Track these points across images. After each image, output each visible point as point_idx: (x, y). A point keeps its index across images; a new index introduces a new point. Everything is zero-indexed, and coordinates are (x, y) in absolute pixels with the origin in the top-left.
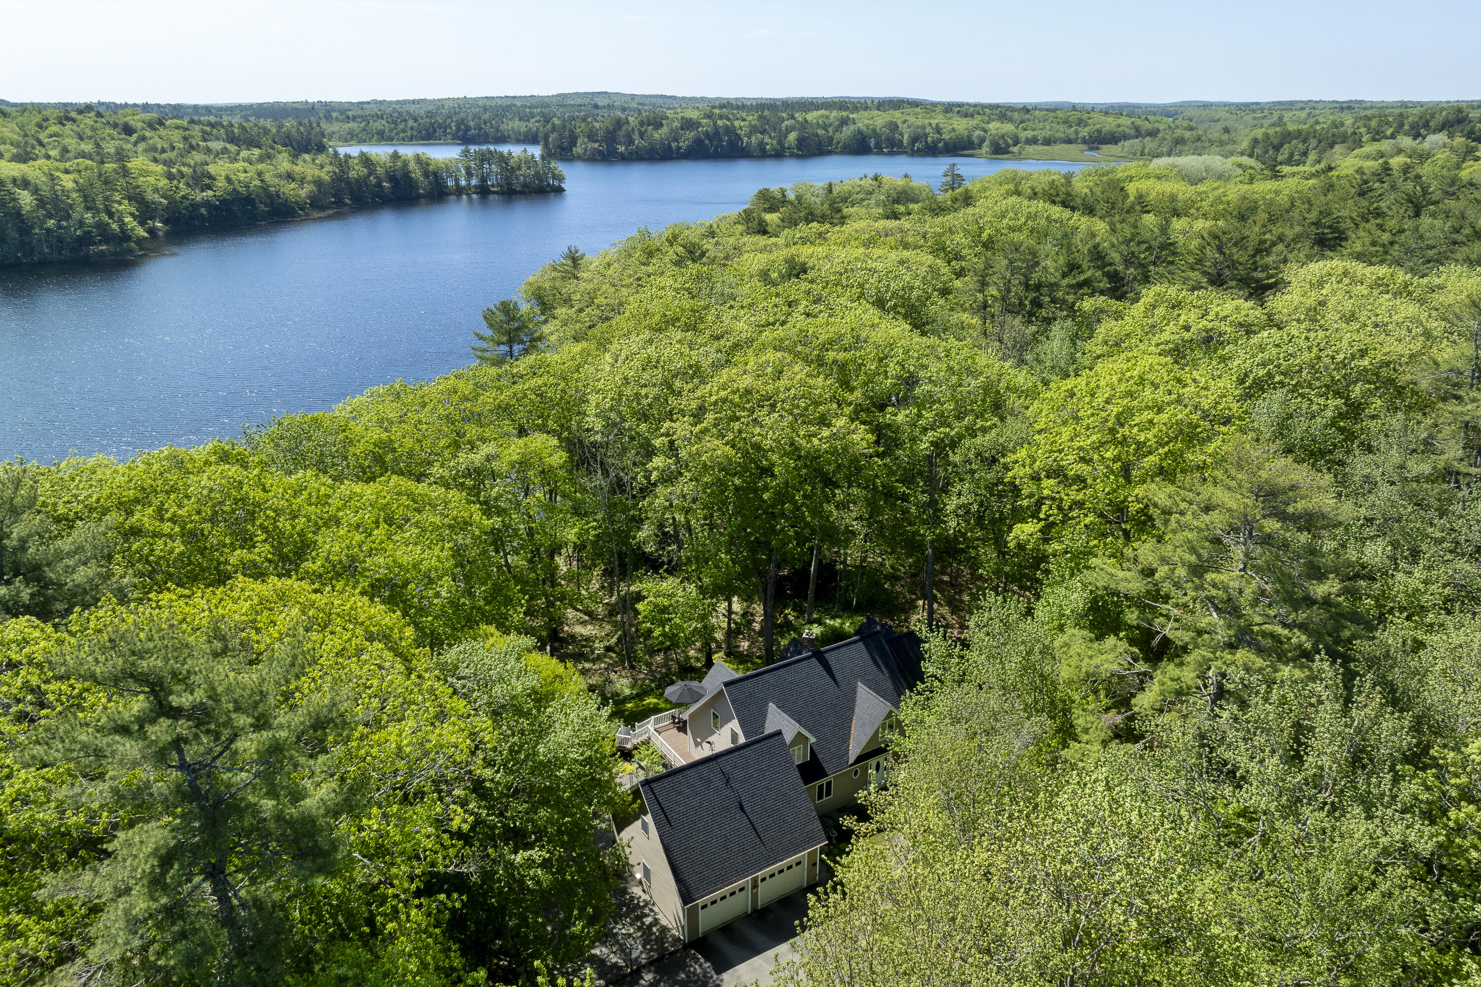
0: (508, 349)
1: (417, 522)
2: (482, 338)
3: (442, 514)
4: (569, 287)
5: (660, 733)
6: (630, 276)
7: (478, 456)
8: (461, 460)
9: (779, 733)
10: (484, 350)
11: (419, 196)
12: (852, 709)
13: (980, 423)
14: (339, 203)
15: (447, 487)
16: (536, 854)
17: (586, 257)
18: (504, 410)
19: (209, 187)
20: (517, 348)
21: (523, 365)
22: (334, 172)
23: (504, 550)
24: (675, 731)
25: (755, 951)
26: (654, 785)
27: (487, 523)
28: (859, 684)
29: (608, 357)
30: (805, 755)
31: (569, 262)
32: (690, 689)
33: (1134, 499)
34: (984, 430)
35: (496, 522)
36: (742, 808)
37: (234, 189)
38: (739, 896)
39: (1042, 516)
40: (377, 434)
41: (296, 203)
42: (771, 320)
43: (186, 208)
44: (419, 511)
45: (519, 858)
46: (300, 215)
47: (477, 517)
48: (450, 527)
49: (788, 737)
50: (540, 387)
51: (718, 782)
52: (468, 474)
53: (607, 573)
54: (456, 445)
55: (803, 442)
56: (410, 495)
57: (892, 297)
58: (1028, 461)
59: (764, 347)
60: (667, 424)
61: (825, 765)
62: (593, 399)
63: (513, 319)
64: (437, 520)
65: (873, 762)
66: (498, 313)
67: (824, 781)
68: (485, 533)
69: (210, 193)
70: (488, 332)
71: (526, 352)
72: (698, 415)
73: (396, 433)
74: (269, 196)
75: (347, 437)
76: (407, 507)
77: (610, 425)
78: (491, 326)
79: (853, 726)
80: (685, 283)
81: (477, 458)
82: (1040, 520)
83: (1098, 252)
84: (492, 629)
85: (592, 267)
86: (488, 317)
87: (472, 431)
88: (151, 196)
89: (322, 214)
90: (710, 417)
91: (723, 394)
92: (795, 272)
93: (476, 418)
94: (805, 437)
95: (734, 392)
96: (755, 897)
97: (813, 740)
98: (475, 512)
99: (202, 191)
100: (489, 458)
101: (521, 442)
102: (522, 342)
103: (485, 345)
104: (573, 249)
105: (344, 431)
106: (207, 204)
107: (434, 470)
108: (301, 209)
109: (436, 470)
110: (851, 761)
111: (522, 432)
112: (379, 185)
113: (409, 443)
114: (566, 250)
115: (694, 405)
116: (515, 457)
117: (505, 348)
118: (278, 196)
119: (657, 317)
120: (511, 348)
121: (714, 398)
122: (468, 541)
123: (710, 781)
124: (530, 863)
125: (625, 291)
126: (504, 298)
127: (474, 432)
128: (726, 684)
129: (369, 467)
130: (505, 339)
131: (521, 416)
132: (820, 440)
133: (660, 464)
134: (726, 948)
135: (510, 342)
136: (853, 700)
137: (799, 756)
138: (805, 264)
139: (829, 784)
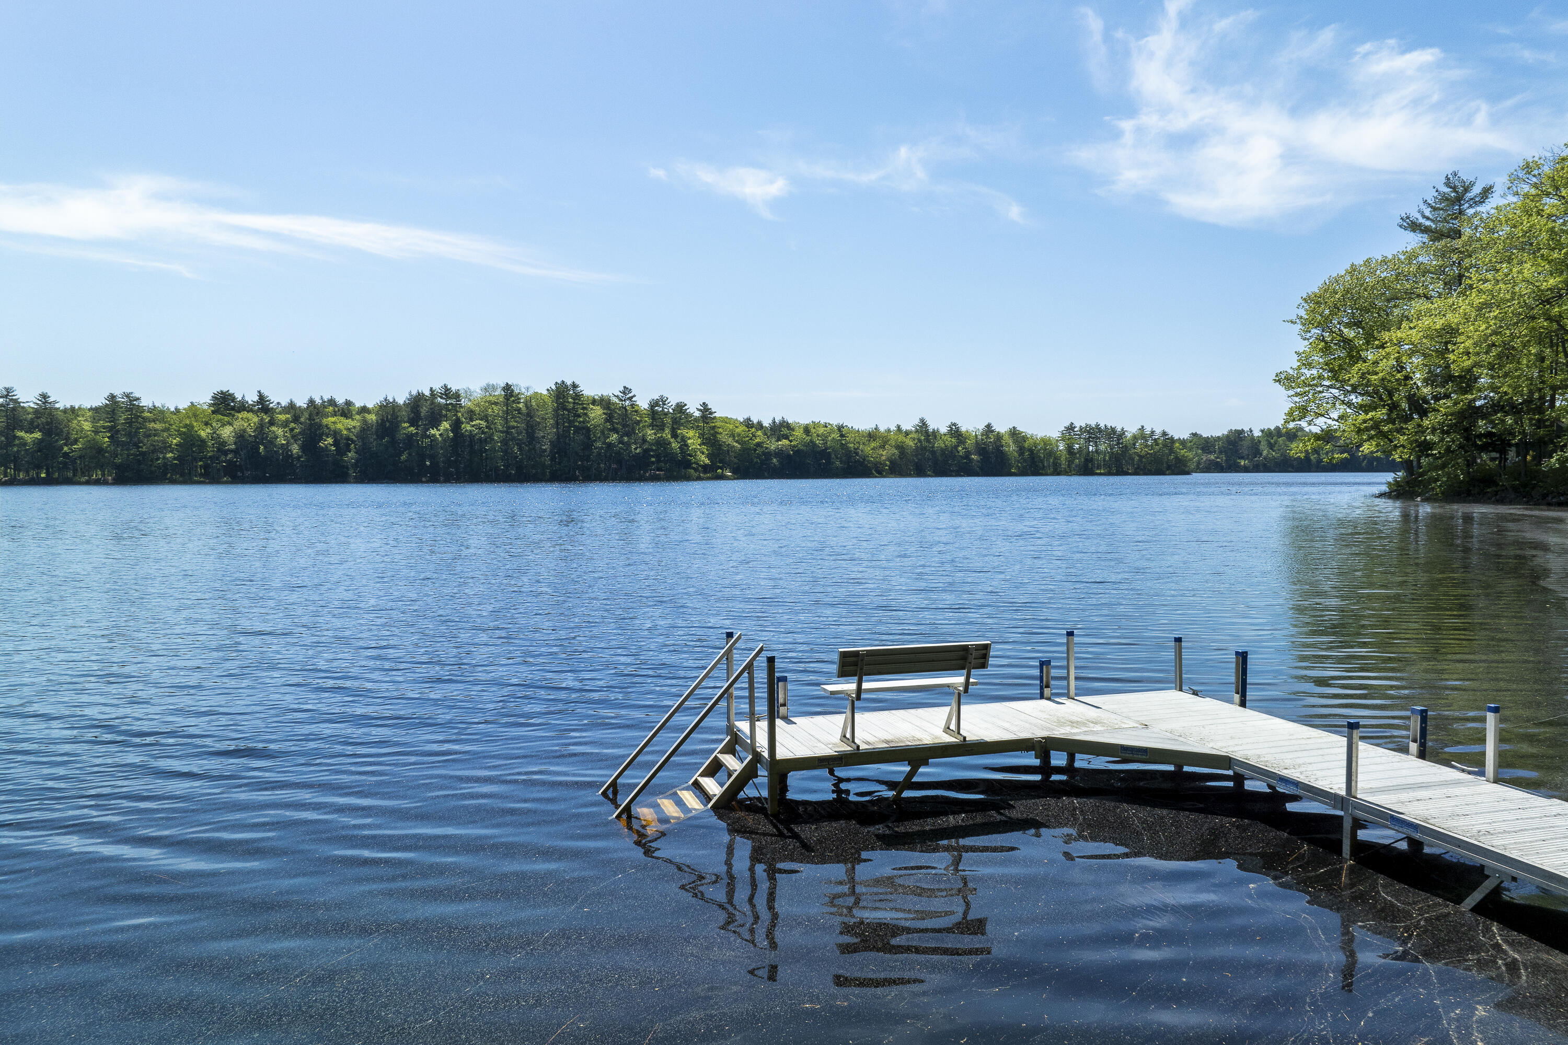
19: (786, 437)
22: (919, 440)
37: (811, 441)
43: (759, 456)
69: (785, 442)
88: (724, 438)
99: (779, 440)
106: (779, 453)
112: (967, 455)
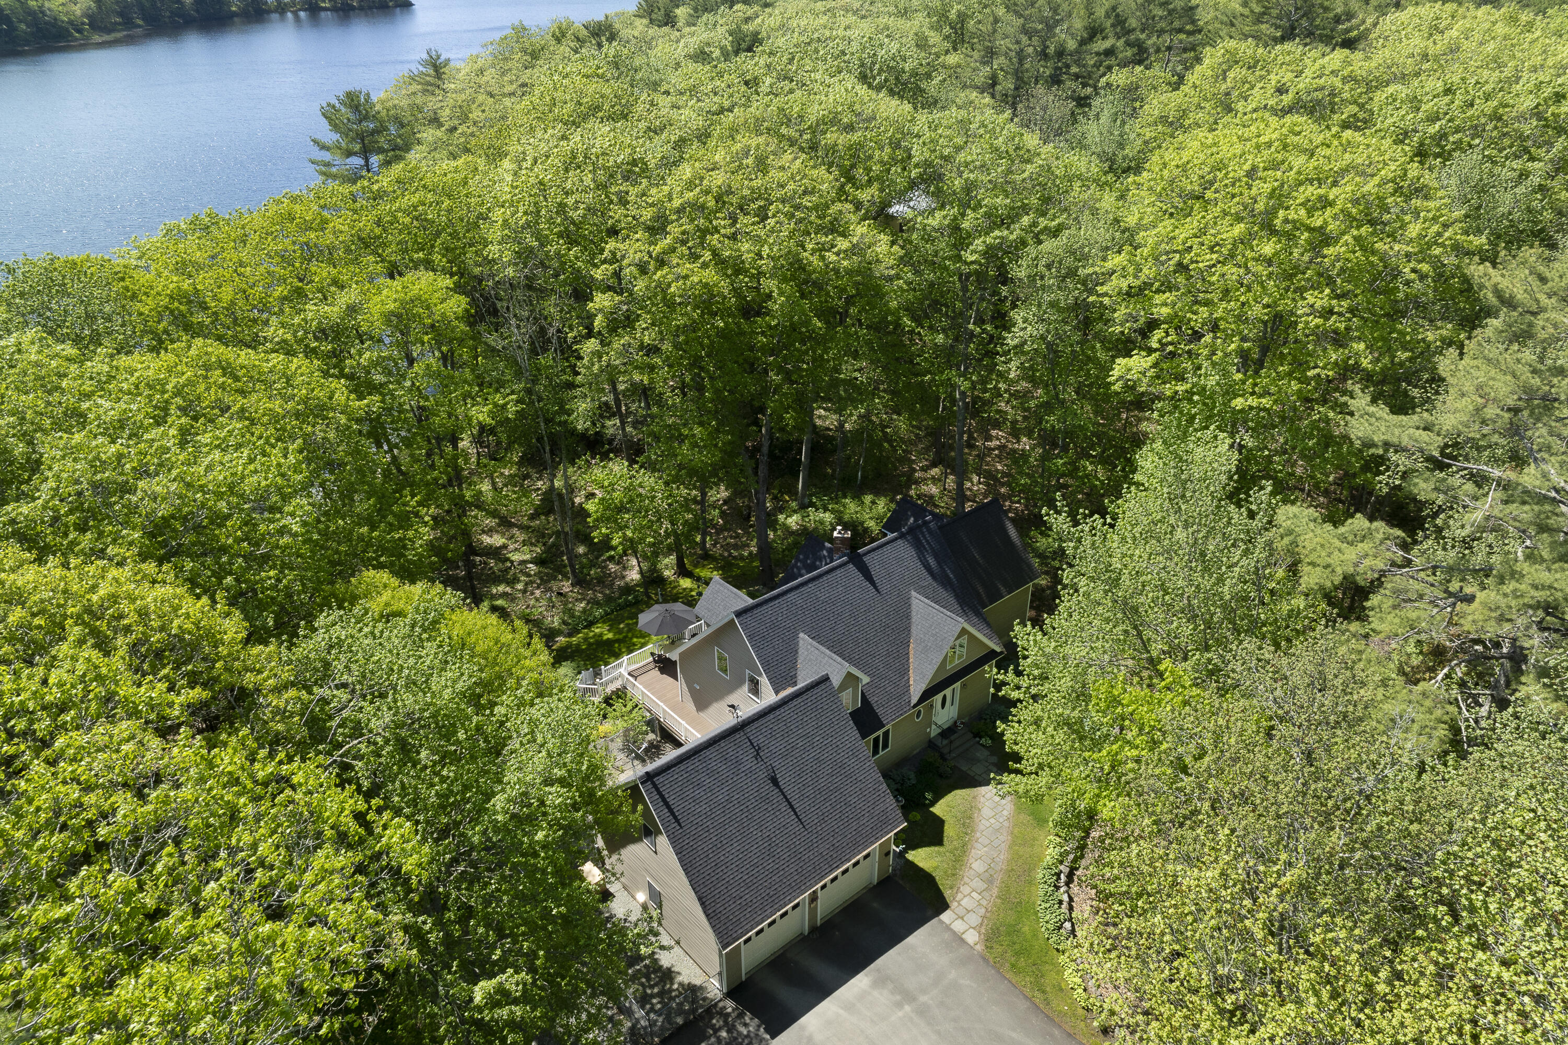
0: (362, 162)
1: (243, 410)
2: (324, 147)
3: (283, 396)
4: (432, 103)
5: (636, 678)
6: (511, 82)
7: (336, 309)
8: (310, 315)
9: (826, 679)
10: (327, 164)
11: (234, 15)
12: (908, 629)
13: (1043, 222)
14: (128, 23)
15: (290, 353)
16: (511, 980)
17: (452, 64)
18: (366, 243)
20: (375, 160)
21: (385, 180)
23: (388, 441)
24: (656, 672)
25: (823, 991)
26: (658, 780)
27: (359, 405)
28: (913, 593)
29: (507, 164)
30: (855, 700)
31: (432, 72)
32: (673, 615)
33: (1307, 310)
34: (1055, 233)
35: (373, 402)
36: (775, 781)
38: (794, 916)
39: (1155, 345)
40: (174, 282)
41: (71, 22)
42: (727, 104)
44: (242, 392)
45: (481, 991)
46: (76, 39)
47: (340, 397)
48: (297, 415)
49: (836, 681)
50: (415, 208)
51: (748, 761)
52: (322, 333)
53: (525, 460)
54: (299, 293)
55: (815, 260)
56: (227, 369)
57: (881, 71)
58: (1131, 270)
59: (733, 131)
60: (611, 245)
61: (880, 711)
62: (498, 215)
63: (366, 118)
64: (277, 405)
65: (938, 698)
66: (343, 110)
67: (880, 733)
68: (358, 421)
70: (330, 137)
71: (388, 163)
72: (657, 228)
73: (204, 281)
74: (31, 13)
75: (127, 289)
76: (222, 387)
77: (524, 255)
78: (335, 127)
79: (912, 652)
80: (598, 68)
81: (333, 311)
82: (1150, 351)
83: (1117, 16)
84: (384, 576)
85: (460, 76)
86: (329, 114)
87: (322, 272)
89: (106, 38)
90: (674, 230)
91: (690, 195)
92: (744, 46)
93: (328, 255)
94: (814, 251)
95: (707, 192)
96: (813, 912)
97: (865, 679)
98: (340, 390)
100: (352, 310)
101: (397, 284)
102: (381, 151)
103: (326, 156)
104: (434, 54)
105: (123, 279)
107: (269, 332)
108: (79, 31)
109: (274, 331)
110: (914, 700)
111: (393, 272)
113: (227, 294)
114: (425, 56)
115: (647, 214)
116: (391, 306)
117: (357, 161)
118: (43, 12)
119: (570, 107)
120: (367, 161)
121: (677, 203)
122: (332, 435)
123: (738, 762)
124: (501, 997)
125: (507, 102)
126: (350, 88)
127: (325, 274)
128: (739, 614)
129: (166, 331)
130: (357, 147)
131: (391, 253)
132: (838, 254)
133: (607, 304)
134: (785, 993)
135: (366, 153)
136: (908, 617)
137: (849, 700)
138: (758, 33)
139: (886, 734)
